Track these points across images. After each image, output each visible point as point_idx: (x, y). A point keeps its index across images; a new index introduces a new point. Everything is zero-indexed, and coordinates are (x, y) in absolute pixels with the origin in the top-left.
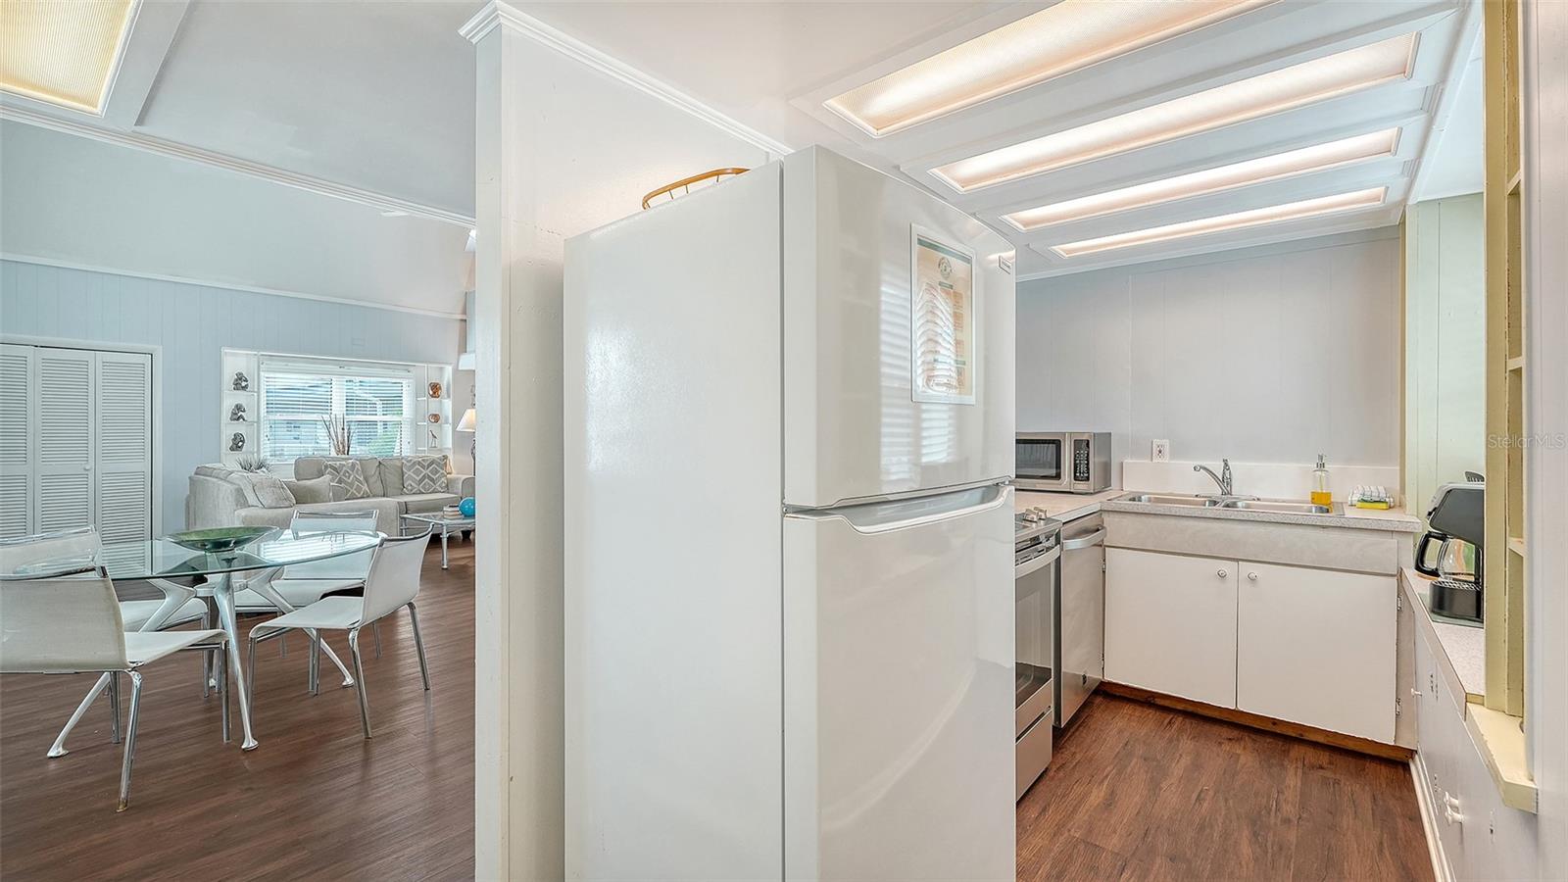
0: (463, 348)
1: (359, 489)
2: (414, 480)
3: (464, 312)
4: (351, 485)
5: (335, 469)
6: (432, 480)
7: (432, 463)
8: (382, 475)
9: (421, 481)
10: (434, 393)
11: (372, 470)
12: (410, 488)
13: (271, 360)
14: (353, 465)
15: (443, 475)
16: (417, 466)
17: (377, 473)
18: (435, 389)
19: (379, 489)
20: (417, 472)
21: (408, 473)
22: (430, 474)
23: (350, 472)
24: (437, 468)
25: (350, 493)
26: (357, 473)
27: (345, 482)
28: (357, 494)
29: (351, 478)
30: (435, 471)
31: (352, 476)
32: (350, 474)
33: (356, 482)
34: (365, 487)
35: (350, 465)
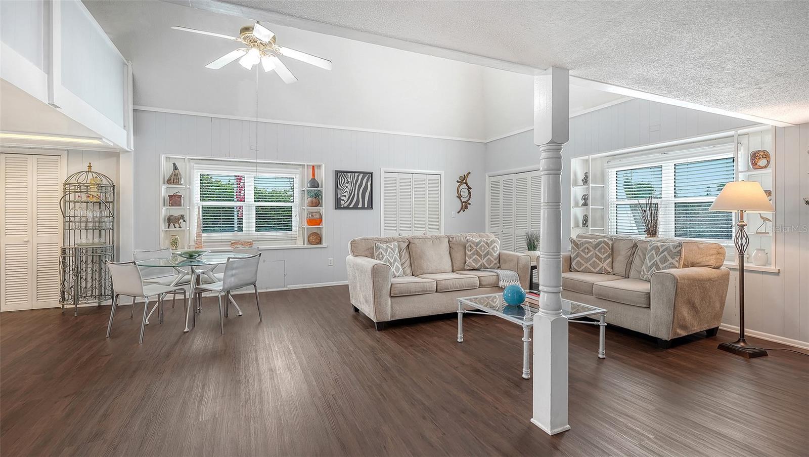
1: (594, 265)
4: (587, 260)
5: (577, 245)
8: (635, 257)
9: (651, 267)
10: (756, 164)
11: (624, 250)
12: (642, 273)
16: (653, 252)
17: (629, 253)
19: (620, 266)
20: (651, 258)
21: (647, 258)
22: (659, 263)
23: (591, 249)
24: (667, 256)
25: (584, 267)
26: (600, 251)
27: (582, 257)
28: (592, 269)
29: (589, 255)
30: (664, 260)
31: (591, 253)
32: (589, 251)
33: (594, 259)
34: (606, 265)
35: (596, 243)
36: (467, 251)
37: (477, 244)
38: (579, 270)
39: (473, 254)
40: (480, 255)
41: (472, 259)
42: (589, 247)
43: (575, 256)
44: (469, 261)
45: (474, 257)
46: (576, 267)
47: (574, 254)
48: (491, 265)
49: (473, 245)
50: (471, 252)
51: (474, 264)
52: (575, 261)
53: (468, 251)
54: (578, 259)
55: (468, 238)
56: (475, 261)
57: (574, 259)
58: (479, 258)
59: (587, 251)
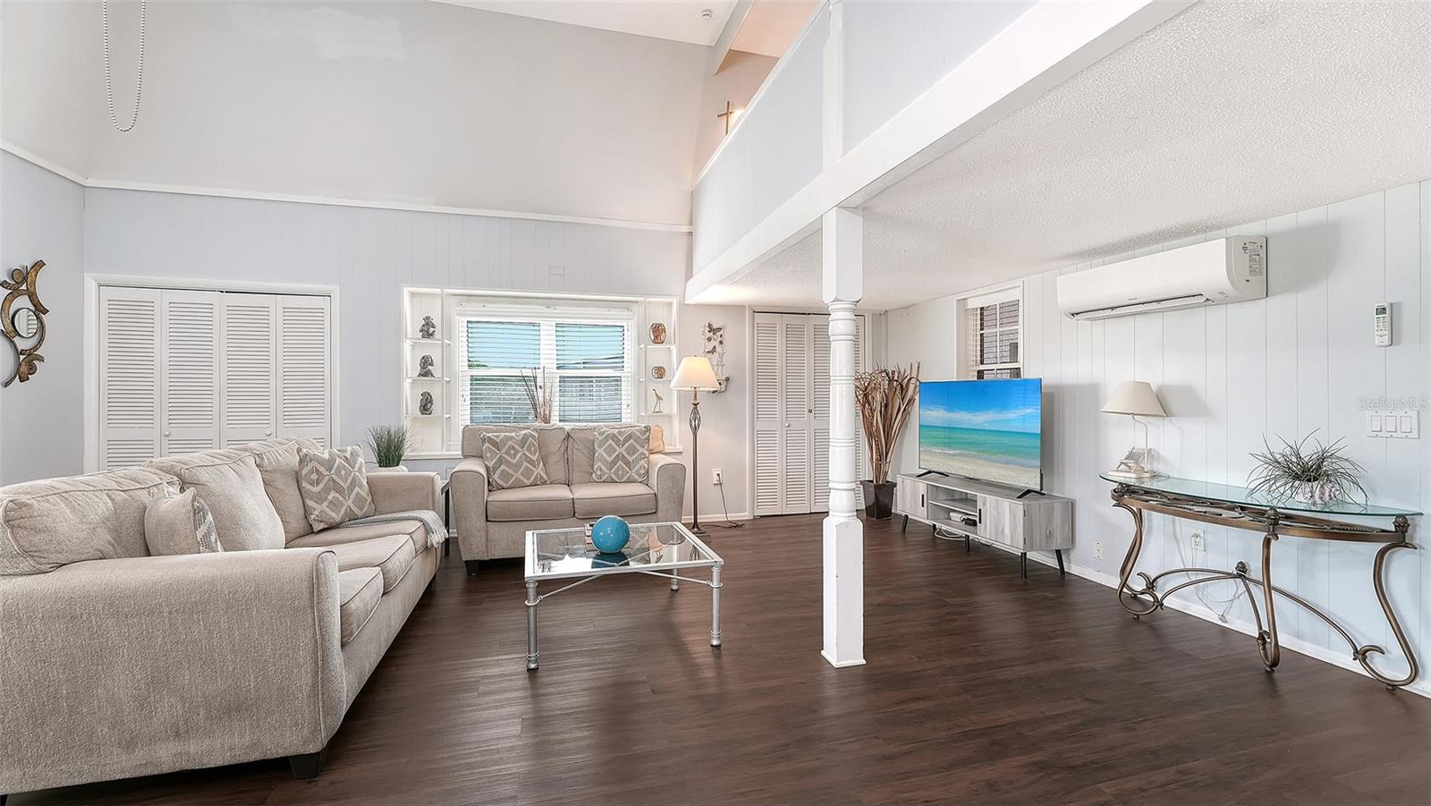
0: (689, 274)
1: (528, 473)
2: (605, 462)
3: (691, 223)
4: (517, 467)
5: (495, 444)
6: (627, 463)
7: (630, 437)
8: (569, 452)
9: (614, 463)
10: (656, 337)
11: (555, 445)
12: (599, 473)
13: (469, 301)
14: (525, 438)
15: (643, 456)
16: (611, 442)
17: (562, 449)
18: (658, 332)
19: (558, 471)
20: (610, 451)
21: (600, 451)
22: (625, 455)
23: (518, 448)
24: (636, 445)
25: (513, 479)
26: (529, 449)
27: (508, 464)
28: (525, 480)
29: (518, 457)
30: (632, 450)
31: (520, 454)
32: (517, 452)
33: (525, 464)
34: (539, 471)
35: (521, 437)
36: (304, 484)
37: (329, 464)
38: (505, 486)
39: (326, 490)
40: (340, 490)
41: (326, 504)
42: (514, 445)
43: (496, 463)
44: (317, 509)
45: (330, 498)
46: (500, 482)
47: (494, 461)
48: (365, 510)
49: (322, 469)
50: (321, 486)
51: (333, 515)
52: (498, 472)
53: (312, 484)
54: (503, 467)
55: (304, 450)
56: (334, 505)
57: (495, 469)
58: (341, 498)
59: (512, 452)
